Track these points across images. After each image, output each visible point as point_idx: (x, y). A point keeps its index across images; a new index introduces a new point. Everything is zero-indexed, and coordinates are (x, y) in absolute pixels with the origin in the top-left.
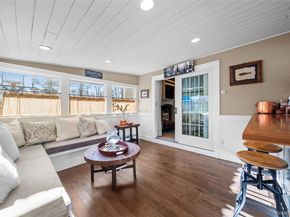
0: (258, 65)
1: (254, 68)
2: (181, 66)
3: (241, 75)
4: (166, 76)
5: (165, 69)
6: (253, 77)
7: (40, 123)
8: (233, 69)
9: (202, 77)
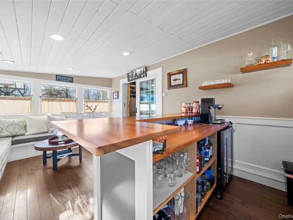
0: (184, 72)
1: (181, 75)
2: (138, 71)
3: (174, 80)
4: (129, 80)
5: (128, 74)
6: (181, 83)
7: (11, 120)
8: (170, 75)
9: (152, 80)
